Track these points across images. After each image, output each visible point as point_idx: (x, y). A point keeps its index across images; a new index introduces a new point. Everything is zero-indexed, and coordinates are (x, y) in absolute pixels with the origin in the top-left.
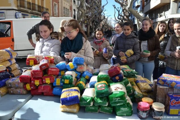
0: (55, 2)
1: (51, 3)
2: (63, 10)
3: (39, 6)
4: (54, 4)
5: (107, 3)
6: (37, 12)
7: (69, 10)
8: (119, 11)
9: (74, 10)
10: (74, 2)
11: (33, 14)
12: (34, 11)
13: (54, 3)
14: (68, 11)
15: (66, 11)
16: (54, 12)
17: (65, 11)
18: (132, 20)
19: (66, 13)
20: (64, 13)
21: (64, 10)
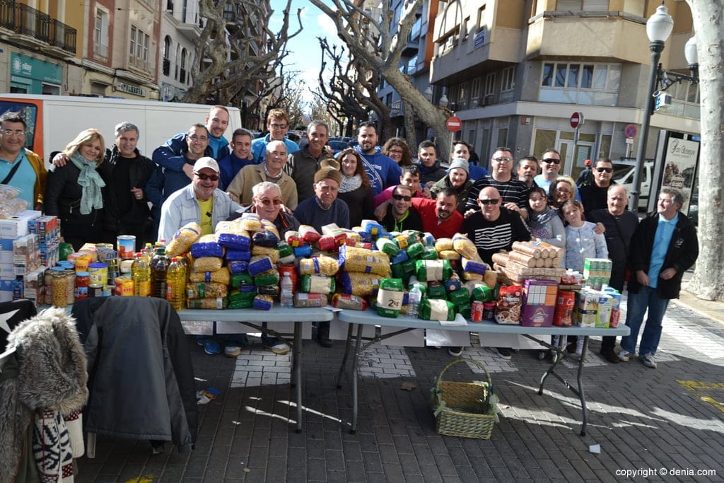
0: (103, 4)
1: (87, 8)
2: (129, 39)
3: (40, 17)
4: (98, 9)
5: (299, 28)
6: (32, 39)
7: (151, 40)
8: (337, 60)
9: (168, 39)
10: (170, 6)
11: (18, 46)
12: (23, 37)
13: (98, 6)
14: (146, 44)
15: (140, 41)
16: (95, 45)
17: (137, 44)
18: (382, 99)
19: (139, 50)
20: (131, 52)
21: (133, 37)
